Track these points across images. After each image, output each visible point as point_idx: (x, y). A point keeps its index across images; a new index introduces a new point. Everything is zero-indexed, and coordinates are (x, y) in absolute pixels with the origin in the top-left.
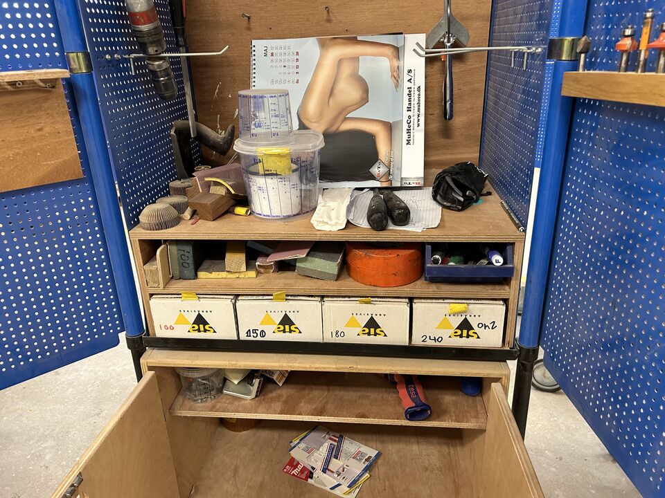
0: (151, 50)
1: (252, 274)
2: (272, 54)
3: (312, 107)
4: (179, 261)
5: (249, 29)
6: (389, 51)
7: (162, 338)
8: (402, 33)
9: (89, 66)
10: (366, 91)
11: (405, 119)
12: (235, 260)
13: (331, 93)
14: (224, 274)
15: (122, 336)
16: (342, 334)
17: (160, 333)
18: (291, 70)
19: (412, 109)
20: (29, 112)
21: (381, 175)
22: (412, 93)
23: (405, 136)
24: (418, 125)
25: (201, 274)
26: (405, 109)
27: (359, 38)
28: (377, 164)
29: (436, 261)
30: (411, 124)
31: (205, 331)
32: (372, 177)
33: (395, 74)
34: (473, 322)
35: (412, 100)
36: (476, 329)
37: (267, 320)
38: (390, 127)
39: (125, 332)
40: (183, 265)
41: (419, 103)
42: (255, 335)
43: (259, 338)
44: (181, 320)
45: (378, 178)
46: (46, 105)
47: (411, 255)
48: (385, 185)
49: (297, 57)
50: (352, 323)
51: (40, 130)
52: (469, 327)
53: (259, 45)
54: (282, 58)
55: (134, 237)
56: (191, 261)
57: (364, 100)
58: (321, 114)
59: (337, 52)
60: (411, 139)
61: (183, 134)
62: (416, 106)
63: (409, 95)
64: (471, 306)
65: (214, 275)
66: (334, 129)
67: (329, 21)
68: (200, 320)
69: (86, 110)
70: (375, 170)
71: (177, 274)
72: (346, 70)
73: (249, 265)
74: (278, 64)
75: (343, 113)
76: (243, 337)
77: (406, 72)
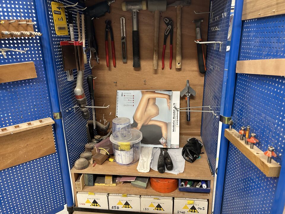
0: (82, 106)
1: (115, 185)
2: (124, 96)
3: (139, 115)
4: (88, 180)
5: (116, 86)
6: (167, 97)
7: (80, 208)
8: (171, 91)
9: (61, 116)
10: (158, 110)
11: (172, 122)
12: (109, 180)
13: (146, 110)
14: (104, 184)
15: (65, 206)
16: (148, 209)
17: (80, 206)
18: (131, 101)
19: (175, 118)
20: (39, 133)
21: (163, 143)
22: (175, 112)
23: (172, 128)
24: (177, 124)
25: (96, 184)
26: (172, 118)
27: (156, 92)
28: (162, 138)
29: (182, 185)
30: (175, 124)
31: (97, 206)
32: (160, 144)
33: (169, 104)
34: (196, 207)
35: (175, 115)
36: (197, 210)
37: (120, 203)
38: (167, 125)
39: (66, 204)
40: (89, 181)
41: (177, 116)
42: (115, 208)
43: (116, 209)
44: (88, 202)
45: (162, 144)
46: (45, 130)
47: (173, 182)
48: (165, 147)
49: (134, 97)
50: (151, 205)
51: (42, 139)
52: (195, 209)
53: (120, 92)
54: (128, 97)
55: (72, 172)
56: (92, 180)
57: (158, 114)
58: (141, 118)
59: (148, 96)
60: (175, 129)
61: (91, 126)
62: (176, 117)
63: (174, 113)
64: (195, 202)
65: (101, 184)
66: (146, 124)
67: (145, 84)
68: (95, 202)
69: (58, 131)
70: (161, 141)
71: (87, 184)
72: (151, 102)
73: (114, 181)
74: (127, 99)
75: (149, 118)
76: (111, 209)
77: (173, 104)
